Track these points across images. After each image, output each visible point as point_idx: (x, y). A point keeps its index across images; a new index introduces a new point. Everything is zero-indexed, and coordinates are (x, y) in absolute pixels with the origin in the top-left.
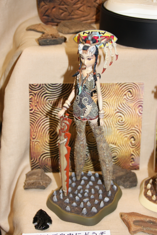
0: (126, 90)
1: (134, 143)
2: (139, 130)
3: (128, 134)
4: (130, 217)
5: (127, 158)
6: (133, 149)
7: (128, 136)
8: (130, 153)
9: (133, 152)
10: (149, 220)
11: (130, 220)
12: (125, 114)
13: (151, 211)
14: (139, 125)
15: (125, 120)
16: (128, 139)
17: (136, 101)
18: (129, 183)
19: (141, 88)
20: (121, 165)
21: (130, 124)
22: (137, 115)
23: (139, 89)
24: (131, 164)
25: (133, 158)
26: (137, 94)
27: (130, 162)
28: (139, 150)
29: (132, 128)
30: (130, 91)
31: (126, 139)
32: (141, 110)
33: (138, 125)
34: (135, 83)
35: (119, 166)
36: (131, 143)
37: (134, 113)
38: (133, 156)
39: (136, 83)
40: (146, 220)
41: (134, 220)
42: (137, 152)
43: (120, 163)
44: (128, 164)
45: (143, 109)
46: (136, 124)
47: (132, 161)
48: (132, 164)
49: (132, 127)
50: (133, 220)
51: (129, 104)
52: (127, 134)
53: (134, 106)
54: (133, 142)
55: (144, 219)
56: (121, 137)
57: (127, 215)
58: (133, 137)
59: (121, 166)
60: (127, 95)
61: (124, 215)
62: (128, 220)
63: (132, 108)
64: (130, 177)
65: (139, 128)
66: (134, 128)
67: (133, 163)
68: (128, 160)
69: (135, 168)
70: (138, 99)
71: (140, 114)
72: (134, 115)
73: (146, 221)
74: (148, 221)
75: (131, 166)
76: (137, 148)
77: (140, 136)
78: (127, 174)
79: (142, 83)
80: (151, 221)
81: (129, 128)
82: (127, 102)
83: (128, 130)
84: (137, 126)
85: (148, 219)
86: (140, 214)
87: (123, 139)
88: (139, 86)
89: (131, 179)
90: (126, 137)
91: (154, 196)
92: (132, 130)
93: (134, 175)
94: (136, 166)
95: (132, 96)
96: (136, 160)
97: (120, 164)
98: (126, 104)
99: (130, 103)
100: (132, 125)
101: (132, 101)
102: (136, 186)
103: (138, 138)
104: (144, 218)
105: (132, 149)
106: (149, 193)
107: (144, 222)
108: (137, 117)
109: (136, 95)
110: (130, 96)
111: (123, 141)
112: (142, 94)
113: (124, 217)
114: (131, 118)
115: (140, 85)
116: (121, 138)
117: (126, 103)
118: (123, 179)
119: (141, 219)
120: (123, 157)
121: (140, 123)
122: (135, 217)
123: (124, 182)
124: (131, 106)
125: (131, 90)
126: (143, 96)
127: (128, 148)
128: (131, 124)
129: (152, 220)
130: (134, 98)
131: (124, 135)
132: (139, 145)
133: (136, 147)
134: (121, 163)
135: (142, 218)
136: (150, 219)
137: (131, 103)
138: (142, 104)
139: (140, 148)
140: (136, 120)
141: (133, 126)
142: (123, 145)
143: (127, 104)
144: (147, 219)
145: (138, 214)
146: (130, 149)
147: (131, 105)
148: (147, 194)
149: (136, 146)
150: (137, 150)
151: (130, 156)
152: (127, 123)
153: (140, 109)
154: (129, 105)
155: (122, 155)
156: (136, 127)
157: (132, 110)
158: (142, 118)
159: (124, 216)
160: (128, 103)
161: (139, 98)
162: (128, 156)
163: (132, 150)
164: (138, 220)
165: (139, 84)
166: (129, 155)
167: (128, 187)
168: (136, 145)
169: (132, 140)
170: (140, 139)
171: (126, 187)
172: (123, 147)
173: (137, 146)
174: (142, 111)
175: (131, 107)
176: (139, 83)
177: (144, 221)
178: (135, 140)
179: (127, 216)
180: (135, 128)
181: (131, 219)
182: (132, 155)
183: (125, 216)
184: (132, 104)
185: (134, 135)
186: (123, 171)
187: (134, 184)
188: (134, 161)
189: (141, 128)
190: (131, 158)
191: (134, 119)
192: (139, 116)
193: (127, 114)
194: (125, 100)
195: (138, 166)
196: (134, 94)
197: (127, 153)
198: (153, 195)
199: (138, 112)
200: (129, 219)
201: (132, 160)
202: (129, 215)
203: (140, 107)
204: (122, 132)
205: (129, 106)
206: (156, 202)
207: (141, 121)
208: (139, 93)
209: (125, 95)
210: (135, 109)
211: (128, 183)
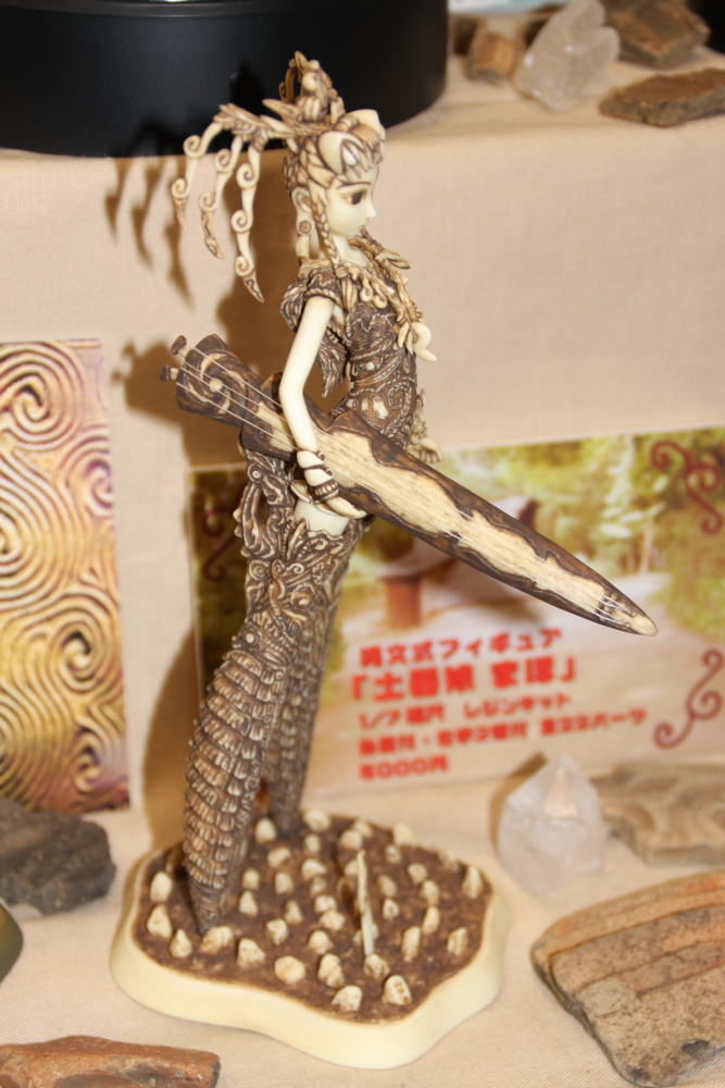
0: (10, 384)
1: (87, 667)
2: (107, 592)
3: (49, 619)
4: (36, 1064)
5: (56, 753)
6: (87, 698)
7: (51, 629)
8: (70, 725)
9: (89, 714)
10: (139, 1066)
11: (36, 1078)
12: (20, 513)
13: (168, 1016)
14: (104, 569)
15: (25, 546)
16: (51, 646)
17: (72, 438)
18: (60, 885)
19: (87, 366)
20: (26, 790)
21: (53, 567)
22: (86, 517)
23: (79, 376)
24: (81, 784)
25: (89, 750)
26: (70, 402)
27: (73, 769)
28: (118, 703)
29: (67, 585)
30: (29, 389)
31: (40, 647)
32: (105, 485)
33: (98, 568)
34: (50, 340)
35: (19, 798)
36: (71, 666)
37: (66, 505)
38: (89, 740)
39: (59, 341)
40: (124, 1065)
41: (59, 1074)
42: (109, 711)
43: (18, 783)
44: (66, 783)
45: (115, 480)
46: (86, 566)
47: (84, 767)
48: (89, 781)
49: (64, 580)
50: (53, 1080)
51: (35, 456)
52: (40, 622)
53: (62, 465)
54: (82, 661)
55: (110, 1064)
56: (8, 639)
57: (19, 1058)
58: (77, 636)
59: (27, 795)
60: (18, 409)
61: (10, 1057)
62: (28, 1079)
63: (55, 476)
64: (70, 853)
65: (103, 585)
66: (75, 588)
67: (93, 773)
68: (66, 761)
69: (106, 798)
70: (81, 429)
71: (99, 511)
72: (70, 516)
73: (121, 1071)
74: (130, 1074)
75: (81, 793)
76: (108, 690)
77: (113, 627)
78: (56, 834)
79: (92, 340)
80: (146, 1067)
81: (48, 586)
82: (21, 449)
83: (46, 597)
84: (92, 571)
85: (131, 1064)
86: (104, 1041)
87: (25, 651)
88: (79, 356)
89: (75, 864)
90: (42, 636)
91: (181, 935)
92: (66, 596)
93: (99, 837)
94: (109, 788)
95: (47, 416)
96: (107, 759)
97: (21, 789)
98: (17, 458)
99: (40, 452)
100: (62, 573)
101: (49, 439)
102: (100, 893)
103: (103, 637)
104: (111, 1059)
105: (77, 702)
106: (160, 924)
107: (113, 1077)
108: (84, 527)
109: (63, 404)
110: (37, 413)
111: (23, 662)
112: (99, 398)
113: (7, 1069)
114: (51, 530)
115: (81, 352)
116: (13, 648)
117: (19, 454)
118: (30, 869)
119: (93, 1069)
120: (35, 746)
121: (107, 556)
122: (63, 1062)
123: (36, 881)
124: (48, 471)
125: (33, 381)
126: (104, 409)
127: (58, 699)
128: (59, 566)
129: (153, 1065)
130: (56, 426)
131: (28, 628)
132: (112, 675)
133: (102, 688)
134: (28, 779)
135: (101, 1059)
136: (141, 1060)
137: (47, 451)
138: (106, 451)
139: (121, 693)
140: (81, 542)
141: (73, 576)
142: (30, 685)
143: (26, 459)
144: (127, 1062)
145: (93, 1039)
146: (66, 702)
147: (48, 461)
148: (147, 931)
149: (100, 681)
150: (110, 702)
151: (70, 737)
152: (36, 562)
153: (100, 481)
154: (34, 462)
155: (29, 735)
156: (87, 577)
157: (56, 489)
158: (112, 528)
159: (6, 1065)
160: (28, 452)
161: (86, 425)
162: (60, 739)
163: (77, 707)
164: (78, 1076)
165: (74, 348)
166: (65, 732)
167: (58, 904)
168: (100, 673)
169: (75, 653)
170: (117, 645)
171: (47, 909)
172: (28, 692)
173: (106, 682)
174: (109, 490)
175: (48, 476)
176: (73, 340)
177: (111, 1073)
178: (88, 650)
179: (20, 1063)
180: (84, 583)
181: (41, 1077)
182: (85, 730)
183: (13, 1061)
184: (50, 455)
185: (83, 623)
186: (33, 824)
187: (91, 885)
188: (96, 762)
189: (116, 581)
190: (81, 745)
191: (70, 538)
192: (98, 520)
193: (32, 511)
194: (8, 437)
195: (123, 785)
196: (56, 400)
197: (53, 721)
198: (174, 932)
199: (88, 499)
200: (33, 1075)
201: (86, 759)
202: (32, 1056)
203: (99, 473)
204: (15, 614)
205: (33, 466)
206: (191, 964)
207: (113, 547)
208: (84, 396)
209: (7, 409)
210: (74, 480)
211: (56, 886)
